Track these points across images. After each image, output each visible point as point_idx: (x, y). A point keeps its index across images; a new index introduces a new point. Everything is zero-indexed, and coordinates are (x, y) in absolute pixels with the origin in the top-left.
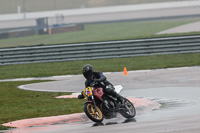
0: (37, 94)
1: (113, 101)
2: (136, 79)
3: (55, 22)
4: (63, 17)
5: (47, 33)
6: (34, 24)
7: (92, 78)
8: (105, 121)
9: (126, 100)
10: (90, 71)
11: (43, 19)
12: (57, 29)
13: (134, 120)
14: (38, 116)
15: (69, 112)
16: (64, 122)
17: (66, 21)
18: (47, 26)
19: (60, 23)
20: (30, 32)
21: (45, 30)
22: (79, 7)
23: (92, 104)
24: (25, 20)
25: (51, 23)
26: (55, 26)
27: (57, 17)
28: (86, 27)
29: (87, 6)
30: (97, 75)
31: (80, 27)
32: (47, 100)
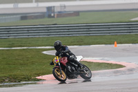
2: (124, 50)
3: (59, 10)
4: (65, 6)
5: (53, 17)
6: (45, 10)
10: (60, 45)
11: (51, 7)
12: (61, 14)
17: (67, 9)
18: (54, 12)
19: (62, 10)
20: (42, 16)
21: (52, 15)
24: (37, 7)
25: (57, 10)
26: (59, 12)
27: (61, 6)
28: (80, 14)
30: (64, 48)
31: (77, 13)
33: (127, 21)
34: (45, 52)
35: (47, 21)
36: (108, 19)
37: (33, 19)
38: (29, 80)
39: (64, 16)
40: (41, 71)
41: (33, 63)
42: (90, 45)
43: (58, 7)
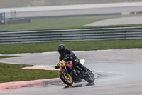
0: (8, 66)
1: (80, 70)
3: (10, 16)
4: (15, 13)
5: (4, 24)
7: (65, 54)
8: (74, 84)
9: (88, 70)
11: (1, 14)
12: (11, 21)
13: (94, 84)
14: (12, 81)
15: (33, 79)
16: (31, 85)
17: (17, 16)
18: (4, 19)
19: (13, 17)
21: (3, 21)
22: (26, 6)
23: (65, 72)
25: (7, 16)
27: (11, 13)
28: (31, 20)
29: (32, 6)
30: (68, 52)
31: (28, 20)
32: (16, 70)
33: (79, 27)
36: (59, 26)
39: (14, 23)
42: (41, 52)
43: (8, 13)
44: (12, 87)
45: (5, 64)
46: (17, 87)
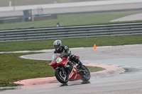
0: (35, 62)
2: (103, 52)
3: (36, 13)
4: (42, 9)
5: (31, 20)
6: (22, 14)
11: (28, 11)
12: (38, 18)
17: (44, 12)
18: (31, 16)
19: (40, 14)
20: (19, 19)
21: (30, 18)
22: (52, 3)
24: (14, 11)
25: (34, 13)
27: (38, 9)
28: (58, 16)
31: (55, 16)
32: (44, 66)
34: (22, 57)
35: (24, 25)
37: (10, 23)
38: (6, 85)
40: (19, 76)
41: (10, 68)
43: (35, 10)
44: (39, 83)
45: (32, 60)
46: (44, 82)
